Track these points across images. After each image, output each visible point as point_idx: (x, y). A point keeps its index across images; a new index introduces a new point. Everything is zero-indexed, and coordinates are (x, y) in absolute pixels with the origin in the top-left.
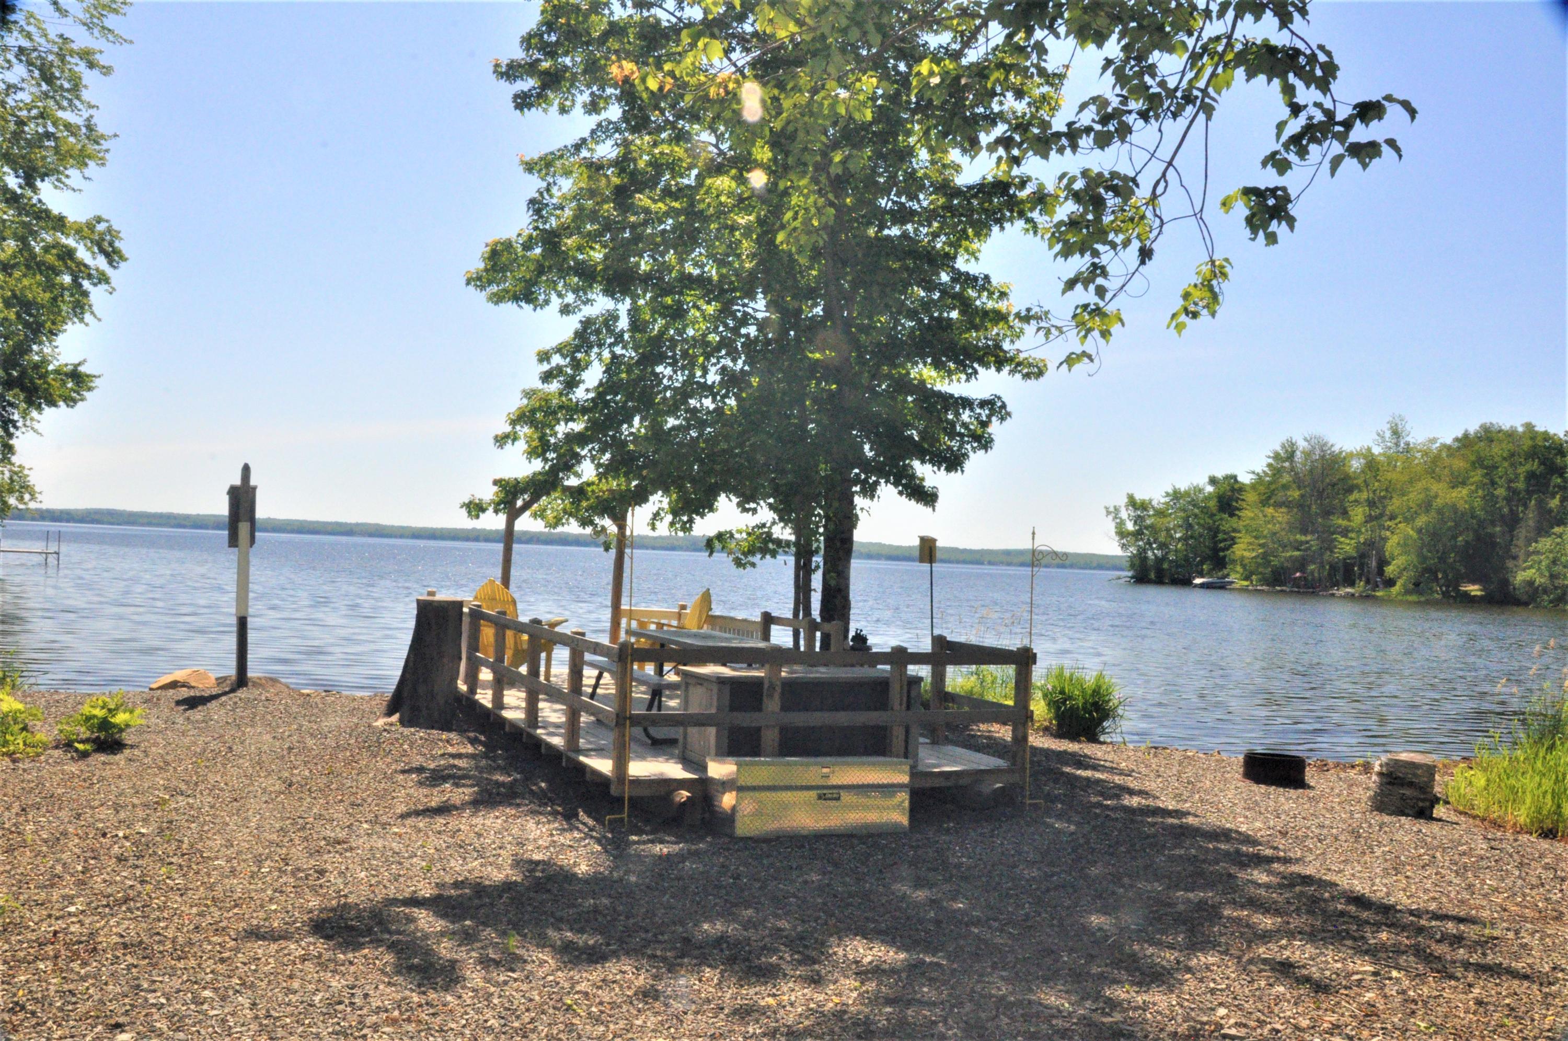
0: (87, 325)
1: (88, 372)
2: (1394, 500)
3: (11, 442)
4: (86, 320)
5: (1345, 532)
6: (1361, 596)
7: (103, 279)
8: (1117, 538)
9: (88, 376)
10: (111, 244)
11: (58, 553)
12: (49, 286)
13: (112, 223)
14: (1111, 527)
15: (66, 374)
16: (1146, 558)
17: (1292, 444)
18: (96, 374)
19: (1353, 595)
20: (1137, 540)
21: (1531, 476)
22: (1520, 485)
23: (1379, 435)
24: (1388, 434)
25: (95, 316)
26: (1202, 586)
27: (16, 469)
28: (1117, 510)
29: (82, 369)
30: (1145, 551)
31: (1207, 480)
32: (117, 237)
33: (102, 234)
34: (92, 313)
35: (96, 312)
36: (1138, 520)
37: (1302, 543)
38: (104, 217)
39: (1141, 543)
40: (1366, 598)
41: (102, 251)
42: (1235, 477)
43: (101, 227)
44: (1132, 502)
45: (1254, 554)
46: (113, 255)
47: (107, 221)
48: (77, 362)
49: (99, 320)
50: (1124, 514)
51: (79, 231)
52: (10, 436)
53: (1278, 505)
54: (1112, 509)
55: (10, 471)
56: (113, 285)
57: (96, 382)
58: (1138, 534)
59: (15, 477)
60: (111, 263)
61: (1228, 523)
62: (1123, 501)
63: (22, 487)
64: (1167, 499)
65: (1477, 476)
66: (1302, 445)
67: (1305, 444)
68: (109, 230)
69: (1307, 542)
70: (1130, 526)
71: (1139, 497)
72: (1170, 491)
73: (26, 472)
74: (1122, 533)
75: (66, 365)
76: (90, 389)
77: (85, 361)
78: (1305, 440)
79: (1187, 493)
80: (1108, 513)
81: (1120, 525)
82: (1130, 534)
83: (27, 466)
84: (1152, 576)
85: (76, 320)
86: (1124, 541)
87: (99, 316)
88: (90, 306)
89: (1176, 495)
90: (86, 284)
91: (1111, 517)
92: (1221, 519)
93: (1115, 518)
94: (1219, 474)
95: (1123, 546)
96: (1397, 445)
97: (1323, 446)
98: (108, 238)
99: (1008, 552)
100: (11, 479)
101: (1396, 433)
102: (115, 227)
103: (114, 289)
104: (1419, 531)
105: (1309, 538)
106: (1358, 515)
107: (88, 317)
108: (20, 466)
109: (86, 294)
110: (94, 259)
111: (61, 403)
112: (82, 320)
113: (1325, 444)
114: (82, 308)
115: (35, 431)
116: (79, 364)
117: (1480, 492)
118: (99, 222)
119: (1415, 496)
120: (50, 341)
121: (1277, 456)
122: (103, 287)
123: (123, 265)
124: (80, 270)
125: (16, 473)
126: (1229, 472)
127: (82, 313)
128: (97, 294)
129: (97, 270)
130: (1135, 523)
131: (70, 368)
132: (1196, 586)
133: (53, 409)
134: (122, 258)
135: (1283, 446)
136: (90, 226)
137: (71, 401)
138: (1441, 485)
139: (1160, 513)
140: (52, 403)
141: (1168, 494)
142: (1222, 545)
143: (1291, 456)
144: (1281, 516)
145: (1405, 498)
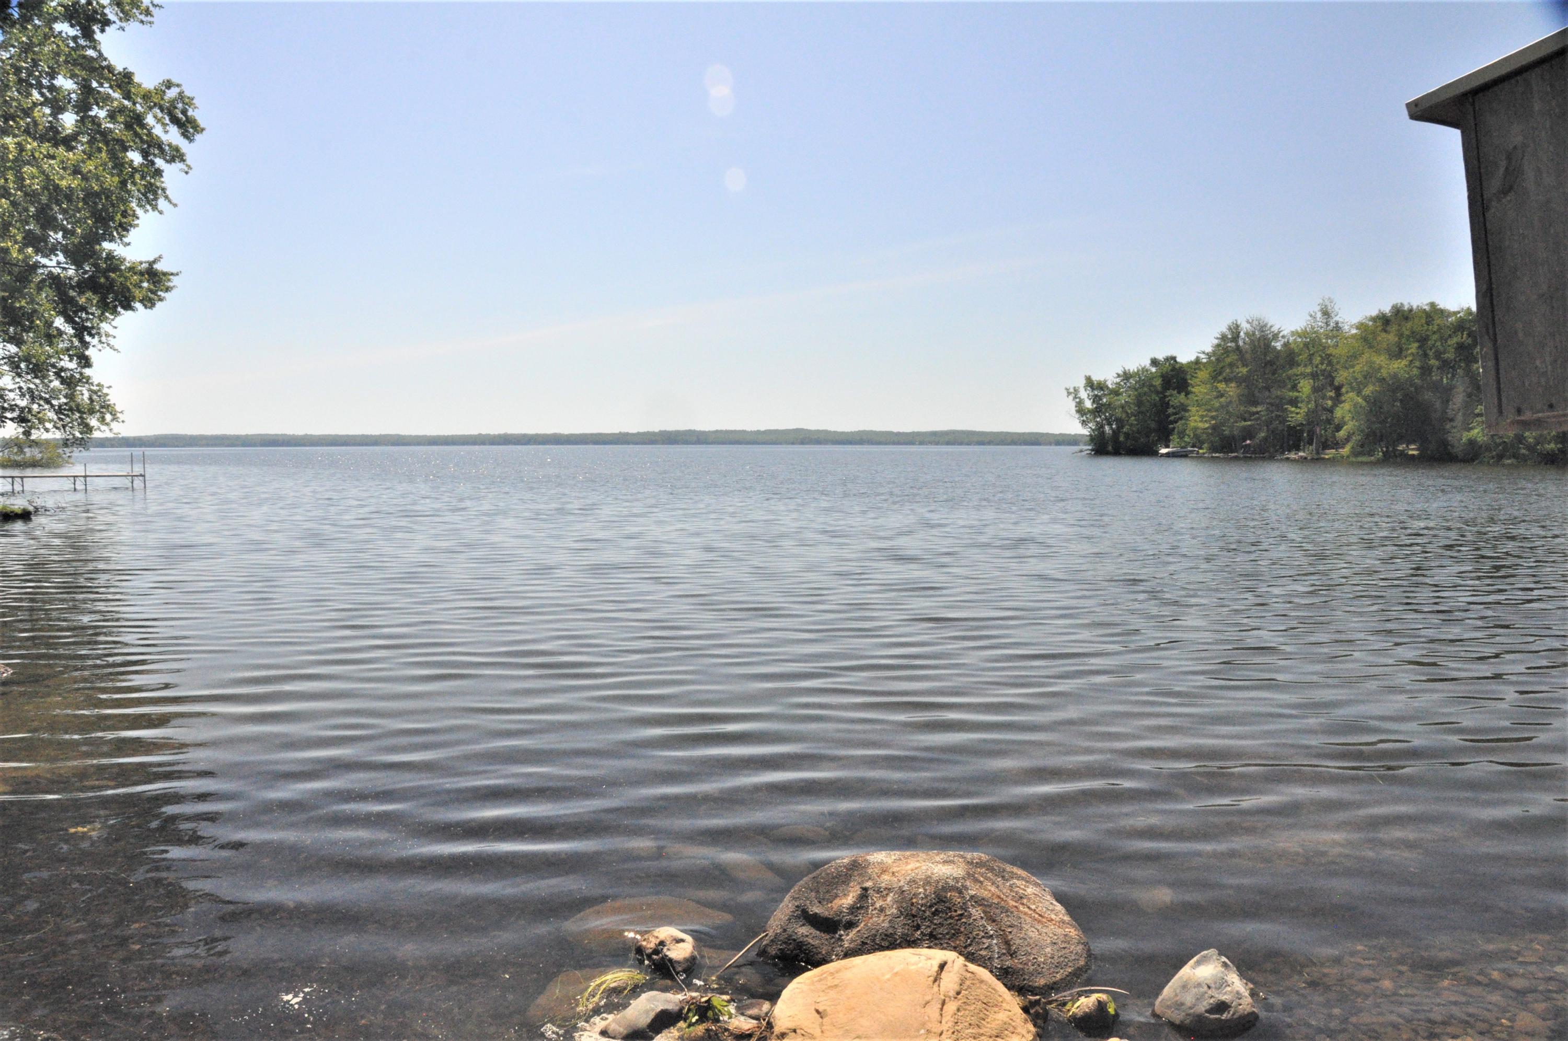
0: (161, 213)
1: (165, 270)
2: (1341, 372)
3: (87, 353)
4: (160, 207)
5: (1294, 402)
6: (1312, 459)
7: (176, 156)
8: (1077, 416)
9: (165, 274)
10: (184, 112)
11: (143, 476)
12: (119, 164)
13: (183, 88)
14: (1071, 405)
15: (141, 274)
16: (1103, 432)
17: (1238, 326)
18: (174, 271)
19: (1306, 458)
20: (1095, 417)
21: (1460, 347)
22: (1450, 355)
23: (1311, 316)
24: (1319, 315)
25: (170, 201)
26: (1168, 455)
27: (95, 388)
28: (1076, 390)
29: (158, 267)
30: (1102, 426)
31: (1149, 362)
32: (190, 104)
33: (173, 102)
34: (167, 197)
35: (170, 196)
36: (1096, 399)
37: (1254, 413)
38: (175, 80)
39: (1098, 419)
40: (1317, 460)
41: (175, 121)
42: (1174, 358)
43: (172, 93)
44: (1090, 383)
45: (1207, 425)
46: (188, 127)
47: (178, 86)
48: (152, 259)
49: (175, 205)
50: (1083, 394)
51: (147, 96)
52: (86, 345)
53: (1227, 380)
54: (1072, 390)
55: (89, 390)
56: (188, 162)
57: (175, 281)
58: (1097, 411)
59: (95, 397)
60: (185, 135)
61: (1177, 399)
62: (1081, 383)
63: (102, 407)
64: (1118, 380)
65: (1414, 347)
66: (1245, 326)
67: (1248, 326)
68: (181, 96)
69: (1257, 413)
70: (1088, 404)
71: (1096, 378)
72: (1121, 372)
73: (105, 391)
74: (1081, 411)
75: (141, 263)
76: (168, 289)
77: (160, 257)
78: (1248, 322)
79: (1137, 374)
80: (1069, 394)
81: (1080, 403)
82: (1090, 411)
83: (105, 385)
84: (1110, 448)
85: (148, 207)
86: (1084, 418)
87: (174, 201)
88: (164, 190)
89: (1126, 376)
90: (159, 163)
91: (1071, 397)
92: (1171, 395)
93: (1075, 398)
94: (1161, 357)
95: (1084, 423)
96: (1327, 324)
97: (1263, 327)
98: (180, 105)
99: (934, 434)
100: (91, 399)
101: (1326, 313)
102: (188, 93)
103: (189, 167)
104: (1365, 398)
105: (1259, 409)
106: (1305, 386)
107: (162, 203)
108: (98, 385)
109: (159, 173)
110: (166, 132)
111: (138, 305)
112: (155, 208)
113: (1265, 325)
114: (155, 193)
115: (112, 348)
116: (154, 262)
117: (1417, 364)
118: (169, 87)
119: (1359, 367)
120: (121, 237)
121: (1223, 337)
122: (178, 166)
123: (198, 137)
124: (152, 146)
125: (95, 392)
126: (1169, 353)
127: (156, 199)
128: (171, 174)
129: (170, 145)
130: (1094, 402)
131: (145, 266)
132: (1163, 455)
133: (130, 313)
134: (198, 129)
135: (1230, 329)
136: (160, 92)
137: (149, 303)
138: (1382, 358)
139: (1116, 393)
140: (128, 307)
141: (1119, 376)
142: (1172, 418)
143: (1236, 338)
144: (1232, 390)
145: (1351, 370)
